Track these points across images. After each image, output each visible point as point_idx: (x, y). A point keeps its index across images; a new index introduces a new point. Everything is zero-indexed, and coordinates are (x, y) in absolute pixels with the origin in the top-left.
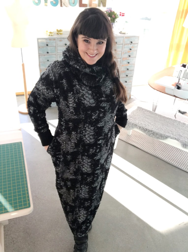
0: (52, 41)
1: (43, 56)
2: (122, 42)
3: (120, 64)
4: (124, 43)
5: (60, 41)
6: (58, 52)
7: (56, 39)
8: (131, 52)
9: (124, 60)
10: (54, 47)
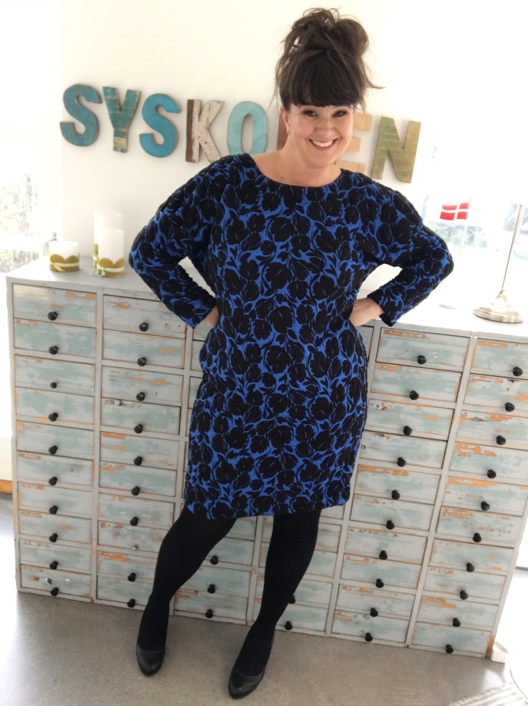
0: (79, 303)
1: (31, 361)
2: (456, 362)
3: (442, 468)
4: (472, 366)
5: (120, 306)
6: (107, 354)
7: (100, 294)
8: (512, 420)
9: (465, 454)
10: (87, 330)
